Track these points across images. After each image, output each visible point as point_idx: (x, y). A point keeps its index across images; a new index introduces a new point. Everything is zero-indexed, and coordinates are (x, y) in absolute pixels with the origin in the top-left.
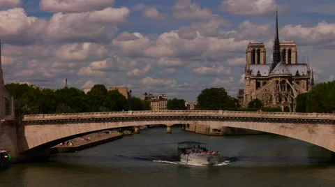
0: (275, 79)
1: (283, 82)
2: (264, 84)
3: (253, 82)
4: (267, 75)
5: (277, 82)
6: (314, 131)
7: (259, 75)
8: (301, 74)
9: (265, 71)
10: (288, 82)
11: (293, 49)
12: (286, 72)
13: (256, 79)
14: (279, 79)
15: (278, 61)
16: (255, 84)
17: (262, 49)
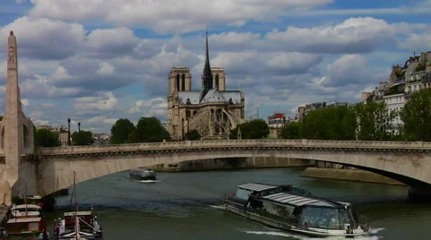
0: (209, 108)
1: (219, 111)
2: (195, 113)
3: (183, 112)
4: (197, 103)
5: (212, 111)
6: (419, 164)
7: (188, 103)
8: (234, 102)
9: (195, 99)
10: (224, 111)
11: (221, 75)
12: (221, 100)
13: (187, 108)
14: (215, 108)
15: (211, 87)
16: (185, 114)
17: (187, 75)
